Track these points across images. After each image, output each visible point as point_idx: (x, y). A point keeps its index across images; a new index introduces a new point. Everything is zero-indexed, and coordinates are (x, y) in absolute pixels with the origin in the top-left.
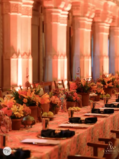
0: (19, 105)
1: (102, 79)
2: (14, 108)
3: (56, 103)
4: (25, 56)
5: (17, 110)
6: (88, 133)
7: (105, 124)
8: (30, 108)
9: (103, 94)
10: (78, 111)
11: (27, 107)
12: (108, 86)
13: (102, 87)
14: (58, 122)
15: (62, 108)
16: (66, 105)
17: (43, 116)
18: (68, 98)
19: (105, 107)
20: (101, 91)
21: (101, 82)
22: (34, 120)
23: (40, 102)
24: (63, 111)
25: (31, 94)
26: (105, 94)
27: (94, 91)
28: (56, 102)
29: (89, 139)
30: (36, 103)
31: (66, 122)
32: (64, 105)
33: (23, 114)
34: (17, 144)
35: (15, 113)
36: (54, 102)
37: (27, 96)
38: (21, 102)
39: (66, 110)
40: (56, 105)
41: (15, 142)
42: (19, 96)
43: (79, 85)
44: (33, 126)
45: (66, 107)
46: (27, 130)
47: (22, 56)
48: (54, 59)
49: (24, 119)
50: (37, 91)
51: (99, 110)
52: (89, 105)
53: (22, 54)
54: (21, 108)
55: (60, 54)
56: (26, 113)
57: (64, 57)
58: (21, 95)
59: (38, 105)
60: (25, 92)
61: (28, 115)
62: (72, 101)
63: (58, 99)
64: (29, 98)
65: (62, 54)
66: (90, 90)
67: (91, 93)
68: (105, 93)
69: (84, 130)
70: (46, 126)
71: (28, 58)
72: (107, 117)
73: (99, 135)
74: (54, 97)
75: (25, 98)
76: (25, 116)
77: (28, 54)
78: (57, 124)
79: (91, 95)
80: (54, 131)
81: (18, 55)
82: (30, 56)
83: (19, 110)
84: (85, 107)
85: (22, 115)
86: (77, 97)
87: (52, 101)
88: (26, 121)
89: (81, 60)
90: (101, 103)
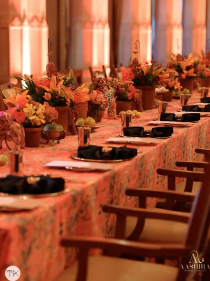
0: (37, 103)
1: (176, 63)
2: (29, 109)
3: (100, 103)
4: (35, 22)
5: (34, 112)
6: (158, 153)
7: (185, 138)
8: (56, 110)
9: (177, 90)
10: (137, 117)
11: (50, 107)
12: (187, 76)
13: (176, 77)
14: (104, 136)
15: (109, 112)
16: (115, 106)
17: (76, 124)
18: (119, 95)
19: (183, 110)
20: (175, 84)
21: (175, 67)
22: (63, 130)
23: (73, 100)
24: (110, 117)
25: (57, 85)
26: (182, 90)
27: (162, 84)
28: (99, 100)
29: (160, 164)
30: (65, 100)
31: (118, 134)
32: (112, 107)
33: (45, 119)
34: (38, 170)
35: (31, 118)
36: (95, 100)
37: (51, 89)
38: (40, 99)
39: (116, 116)
40: (99, 105)
41: (33, 165)
42: (36, 89)
43: (138, 72)
44: (62, 141)
45: (115, 110)
46: (51, 148)
47: (30, 22)
48: (85, 28)
49: (46, 129)
50: (66, 81)
51: (174, 115)
52: (154, 108)
53: (30, 18)
54: (42, 108)
55: (97, 20)
56: (50, 118)
57: (104, 25)
58: (40, 86)
59: (69, 105)
60: (46, 82)
61: (53, 121)
62: (126, 100)
63: (102, 95)
64: (53, 91)
65: (100, 21)
66: (157, 81)
67: (158, 87)
68: (182, 87)
69: (151, 148)
70: (85, 141)
71: (40, 26)
72: (189, 127)
73: (175, 157)
74: (95, 92)
75: (47, 92)
76: (47, 123)
77: (40, 19)
78: (103, 138)
79: (157, 90)
80: (101, 148)
81: (22, 21)
82: (45, 23)
83: (38, 112)
84: (147, 111)
85: (44, 122)
86: (135, 93)
87: (92, 98)
88: (49, 132)
89: (134, 32)
90: (174, 104)
